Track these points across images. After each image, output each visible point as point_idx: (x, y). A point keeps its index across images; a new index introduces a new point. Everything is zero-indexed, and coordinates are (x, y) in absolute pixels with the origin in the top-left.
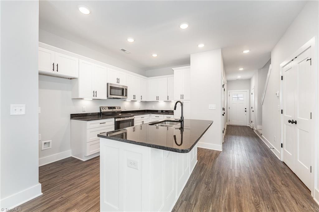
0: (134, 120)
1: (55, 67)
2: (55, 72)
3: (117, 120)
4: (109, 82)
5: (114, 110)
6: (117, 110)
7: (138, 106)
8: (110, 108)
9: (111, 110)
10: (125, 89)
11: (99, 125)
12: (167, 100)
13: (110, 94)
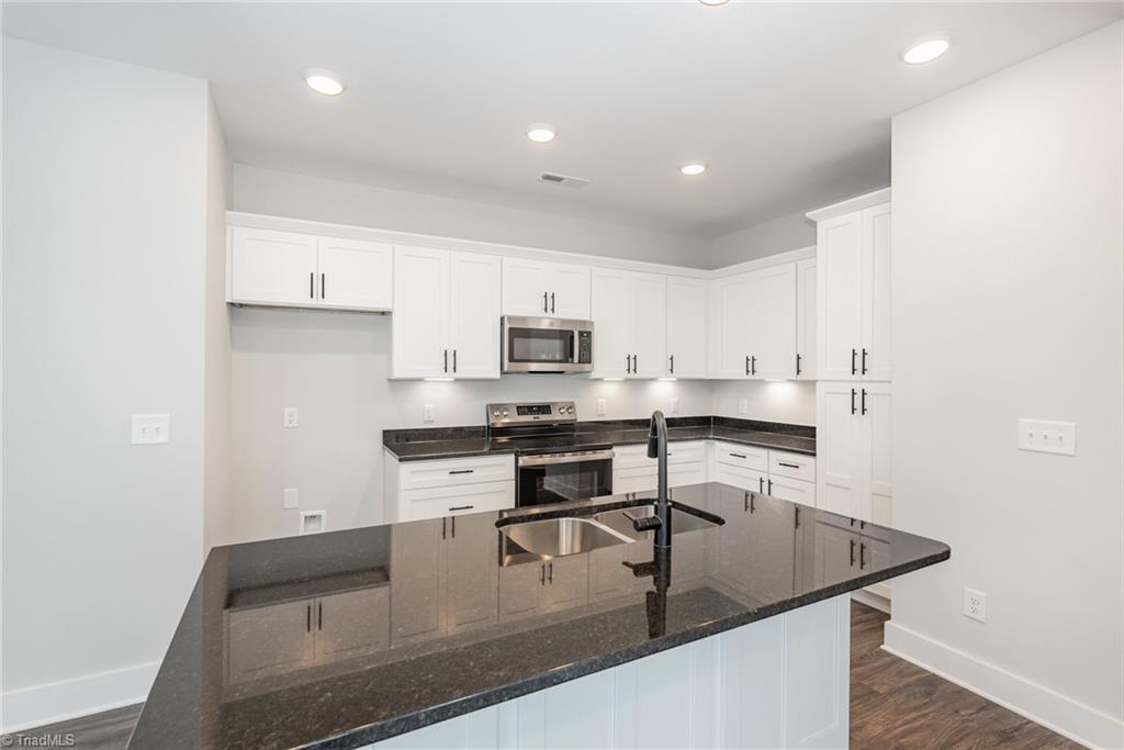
0: (614, 467)
1: (318, 283)
2: (317, 302)
3: (525, 461)
4: (508, 312)
5: (543, 418)
6: (556, 416)
7: (665, 398)
8: (522, 410)
9: (529, 418)
10: (581, 334)
11: (446, 477)
12: (794, 378)
13: (511, 359)
